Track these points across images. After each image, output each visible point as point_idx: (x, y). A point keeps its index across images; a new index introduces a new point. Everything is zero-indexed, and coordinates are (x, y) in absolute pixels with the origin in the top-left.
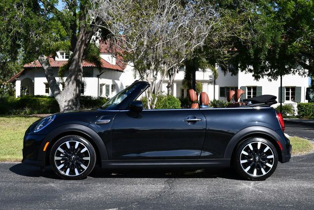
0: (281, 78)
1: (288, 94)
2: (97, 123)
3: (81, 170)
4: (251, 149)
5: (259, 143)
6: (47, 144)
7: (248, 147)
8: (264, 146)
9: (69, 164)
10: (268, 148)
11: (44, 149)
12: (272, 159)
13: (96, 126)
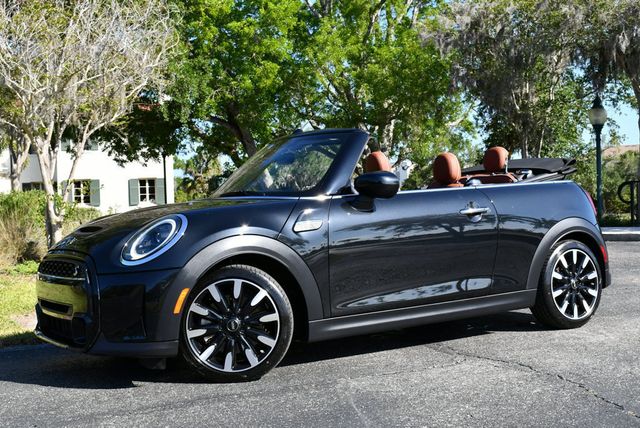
0: (165, 161)
1: (143, 191)
2: (296, 229)
3: (262, 351)
4: (565, 265)
5: (575, 252)
6: (184, 293)
7: (560, 262)
8: (581, 257)
9: (227, 341)
10: (587, 259)
11: (177, 309)
12: (594, 280)
13: (294, 236)
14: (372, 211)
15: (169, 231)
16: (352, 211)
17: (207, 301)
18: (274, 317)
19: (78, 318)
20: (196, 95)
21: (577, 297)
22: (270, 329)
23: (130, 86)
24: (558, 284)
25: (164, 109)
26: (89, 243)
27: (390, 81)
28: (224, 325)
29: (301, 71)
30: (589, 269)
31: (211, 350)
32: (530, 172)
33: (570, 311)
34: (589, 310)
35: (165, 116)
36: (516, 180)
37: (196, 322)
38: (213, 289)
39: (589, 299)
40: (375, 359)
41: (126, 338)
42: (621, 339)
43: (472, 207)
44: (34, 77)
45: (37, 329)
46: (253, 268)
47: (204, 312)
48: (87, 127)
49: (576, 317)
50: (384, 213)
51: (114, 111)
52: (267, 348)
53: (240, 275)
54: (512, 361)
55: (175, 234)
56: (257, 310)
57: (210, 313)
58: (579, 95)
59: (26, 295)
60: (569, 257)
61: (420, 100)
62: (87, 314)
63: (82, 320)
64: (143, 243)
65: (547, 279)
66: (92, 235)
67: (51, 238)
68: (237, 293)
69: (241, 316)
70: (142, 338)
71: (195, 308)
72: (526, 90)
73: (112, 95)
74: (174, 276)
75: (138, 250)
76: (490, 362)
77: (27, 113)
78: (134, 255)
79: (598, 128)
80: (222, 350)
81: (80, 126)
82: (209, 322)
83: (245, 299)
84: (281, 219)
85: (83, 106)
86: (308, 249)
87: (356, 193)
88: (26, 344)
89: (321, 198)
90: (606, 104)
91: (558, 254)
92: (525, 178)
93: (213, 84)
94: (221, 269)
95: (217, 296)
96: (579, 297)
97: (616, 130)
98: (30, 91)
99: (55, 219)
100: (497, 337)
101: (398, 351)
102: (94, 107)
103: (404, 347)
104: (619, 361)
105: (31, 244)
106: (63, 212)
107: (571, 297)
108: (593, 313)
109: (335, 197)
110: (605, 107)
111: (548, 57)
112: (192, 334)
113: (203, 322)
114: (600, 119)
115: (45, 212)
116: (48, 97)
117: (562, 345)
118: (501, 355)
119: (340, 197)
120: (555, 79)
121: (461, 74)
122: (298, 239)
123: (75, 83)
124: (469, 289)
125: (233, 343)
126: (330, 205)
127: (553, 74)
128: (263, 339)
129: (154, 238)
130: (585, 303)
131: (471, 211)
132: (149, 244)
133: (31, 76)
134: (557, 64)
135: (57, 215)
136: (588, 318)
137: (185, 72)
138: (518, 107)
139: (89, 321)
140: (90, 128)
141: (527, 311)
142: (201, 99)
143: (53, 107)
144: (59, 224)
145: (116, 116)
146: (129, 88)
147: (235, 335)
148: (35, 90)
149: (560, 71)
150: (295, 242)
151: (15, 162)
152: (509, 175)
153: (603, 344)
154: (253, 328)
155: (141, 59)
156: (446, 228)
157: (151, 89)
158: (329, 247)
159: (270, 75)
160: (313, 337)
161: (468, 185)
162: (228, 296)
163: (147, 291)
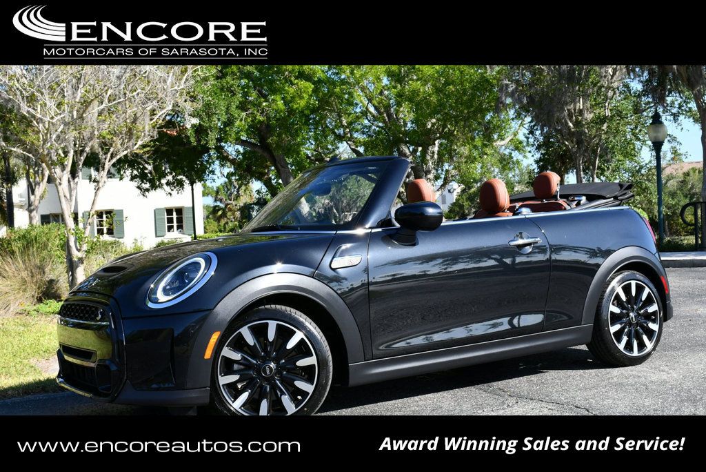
0: (192, 190)
1: (170, 221)
2: (333, 266)
3: (299, 397)
4: (624, 298)
5: (633, 283)
6: (215, 338)
7: (618, 295)
8: (640, 289)
9: (261, 387)
10: (647, 291)
11: (208, 354)
12: (654, 313)
13: (331, 273)
14: (414, 245)
15: (198, 271)
16: (393, 245)
17: (239, 344)
18: (312, 360)
19: (103, 366)
20: (224, 118)
21: (637, 332)
22: (308, 373)
23: (154, 110)
24: (615, 318)
25: (190, 133)
26: (113, 284)
27: (434, 99)
28: (259, 370)
29: (337, 89)
30: (649, 301)
31: (244, 396)
32: (584, 199)
33: (629, 346)
34: (649, 345)
35: (193, 140)
36: (568, 207)
37: (228, 366)
38: (246, 332)
39: (650, 333)
40: (420, 403)
41: (154, 386)
42: (685, 377)
43: (522, 238)
44: (51, 104)
45: (59, 376)
46: (288, 309)
47: (237, 356)
48: (109, 155)
49: (635, 353)
50: (428, 246)
51: (138, 138)
52: (304, 394)
53: (275, 316)
54: (568, 403)
55: (204, 274)
56: (294, 353)
57: (243, 358)
58: (637, 110)
59: (47, 337)
60: (627, 289)
61: (466, 119)
62: (112, 360)
63: (107, 367)
64: (171, 283)
65: (604, 313)
66: (117, 275)
67: (72, 275)
68: (271, 335)
69: (276, 360)
70: (170, 385)
71: (227, 352)
72: (580, 105)
73: (135, 120)
74: (204, 319)
75: (166, 292)
76: (543, 404)
77: (45, 141)
78: (161, 296)
79: (657, 146)
80: (256, 396)
81: (101, 155)
82: (242, 367)
83: (280, 341)
84: (317, 255)
85: (104, 133)
86: (346, 286)
87: (398, 225)
88: (47, 392)
89: (359, 232)
90: (666, 119)
91: (616, 286)
92: (578, 204)
93: (243, 107)
94: (253, 311)
95: (250, 339)
96: (639, 332)
97: (678, 147)
98: (47, 119)
99: (76, 255)
100: (551, 376)
101: (445, 394)
102: (115, 134)
103: (452, 389)
104: (682, 401)
105: (51, 281)
106: (85, 247)
107: (629, 332)
108: (654, 349)
109: (374, 231)
110: (665, 123)
111: (603, 70)
112: (224, 380)
113: (236, 367)
114: (660, 136)
115: (66, 247)
116: (66, 124)
117: (621, 385)
118: (555, 397)
119: (380, 230)
120: (610, 94)
121: (510, 90)
122: (335, 276)
123: (95, 108)
124: (521, 326)
125: (268, 389)
126: (370, 239)
127: (608, 88)
128: (300, 384)
129: (182, 278)
130: (645, 338)
131: (520, 242)
132: (177, 284)
133: (48, 103)
134: (612, 77)
135: (79, 250)
136: (649, 354)
137: (213, 93)
138: (571, 125)
139: (114, 368)
140: (112, 157)
141: (584, 347)
142: (229, 123)
143: (72, 135)
144: (81, 260)
145: (140, 143)
146: (153, 113)
147: (270, 380)
148: (52, 118)
149: (615, 85)
150: (332, 279)
151: (33, 193)
152: (561, 201)
153: (665, 382)
154: (290, 373)
155: (165, 81)
156: (495, 259)
157: (177, 112)
158: (369, 284)
159: (304, 95)
160: (354, 380)
161: (517, 214)
162: (262, 339)
163: (176, 335)
